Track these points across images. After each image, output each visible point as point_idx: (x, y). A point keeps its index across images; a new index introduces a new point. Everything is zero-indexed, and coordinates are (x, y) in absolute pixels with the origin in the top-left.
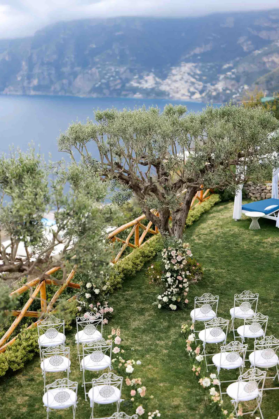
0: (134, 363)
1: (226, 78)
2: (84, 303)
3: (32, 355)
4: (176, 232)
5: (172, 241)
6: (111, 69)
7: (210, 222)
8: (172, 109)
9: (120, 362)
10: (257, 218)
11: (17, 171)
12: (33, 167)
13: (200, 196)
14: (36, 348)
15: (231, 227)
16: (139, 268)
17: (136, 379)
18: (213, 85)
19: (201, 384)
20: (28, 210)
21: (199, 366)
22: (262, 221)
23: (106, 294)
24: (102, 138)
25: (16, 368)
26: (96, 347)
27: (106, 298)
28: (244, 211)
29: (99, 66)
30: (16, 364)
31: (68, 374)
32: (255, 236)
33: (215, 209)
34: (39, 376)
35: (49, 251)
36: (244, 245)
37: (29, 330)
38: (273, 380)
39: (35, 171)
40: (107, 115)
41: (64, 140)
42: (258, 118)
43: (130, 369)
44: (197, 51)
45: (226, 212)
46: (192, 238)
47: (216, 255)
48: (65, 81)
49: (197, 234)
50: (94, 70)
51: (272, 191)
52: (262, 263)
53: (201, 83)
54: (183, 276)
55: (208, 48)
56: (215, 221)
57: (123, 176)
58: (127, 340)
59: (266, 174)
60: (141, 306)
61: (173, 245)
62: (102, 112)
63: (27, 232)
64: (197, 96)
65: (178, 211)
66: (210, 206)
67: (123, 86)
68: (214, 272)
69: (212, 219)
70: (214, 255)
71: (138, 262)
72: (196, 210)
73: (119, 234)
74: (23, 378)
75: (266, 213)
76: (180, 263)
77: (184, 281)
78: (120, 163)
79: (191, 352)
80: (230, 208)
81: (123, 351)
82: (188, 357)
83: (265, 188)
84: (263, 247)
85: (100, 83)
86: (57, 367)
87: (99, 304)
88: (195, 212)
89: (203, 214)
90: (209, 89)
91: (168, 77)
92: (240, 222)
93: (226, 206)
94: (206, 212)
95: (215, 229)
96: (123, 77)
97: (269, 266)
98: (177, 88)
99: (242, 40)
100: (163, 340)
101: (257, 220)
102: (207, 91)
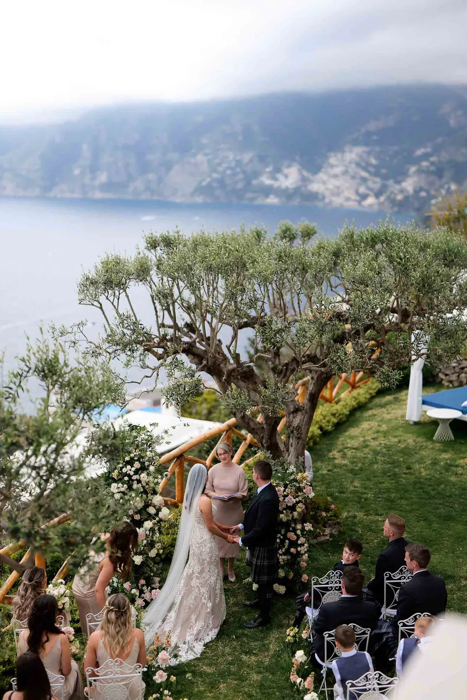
1: (419, 172)
4: (292, 449)
5: (278, 468)
6: (228, 157)
7: (365, 425)
8: (289, 229)
10: (447, 419)
13: (350, 379)
15: (401, 436)
18: (398, 182)
22: (456, 425)
27: (157, 571)
28: (425, 407)
29: (208, 151)
32: (444, 454)
33: (377, 401)
36: (423, 469)
37: (8, 632)
40: (167, 241)
41: (87, 284)
44: (372, 126)
45: (396, 406)
46: (331, 455)
47: (371, 488)
48: (151, 176)
49: (340, 447)
50: (200, 158)
52: (451, 505)
53: (378, 180)
54: (299, 532)
55: (391, 121)
56: (374, 424)
61: (279, 477)
64: (371, 200)
65: (297, 411)
66: (368, 396)
67: (248, 183)
68: (362, 521)
69: (369, 421)
70: (365, 488)
72: (341, 403)
75: (465, 411)
76: (293, 508)
77: (299, 542)
79: (298, 683)
80: (405, 400)
81: (173, 678)
84: (456, 474)
85: (208, 180)
87: (143, 582)
88: (339, 408)
89: (354, 411)
90: (392, 189)
91: (323, 170)
92: (417, 427)
93: (396, 396)
94: (361, 407)
95: (373, 439)
96: (249, 169)
98: (338, 187)
99: (446, 108)
100: (254, 654)
101: (448, 425)
102: (388, 193)
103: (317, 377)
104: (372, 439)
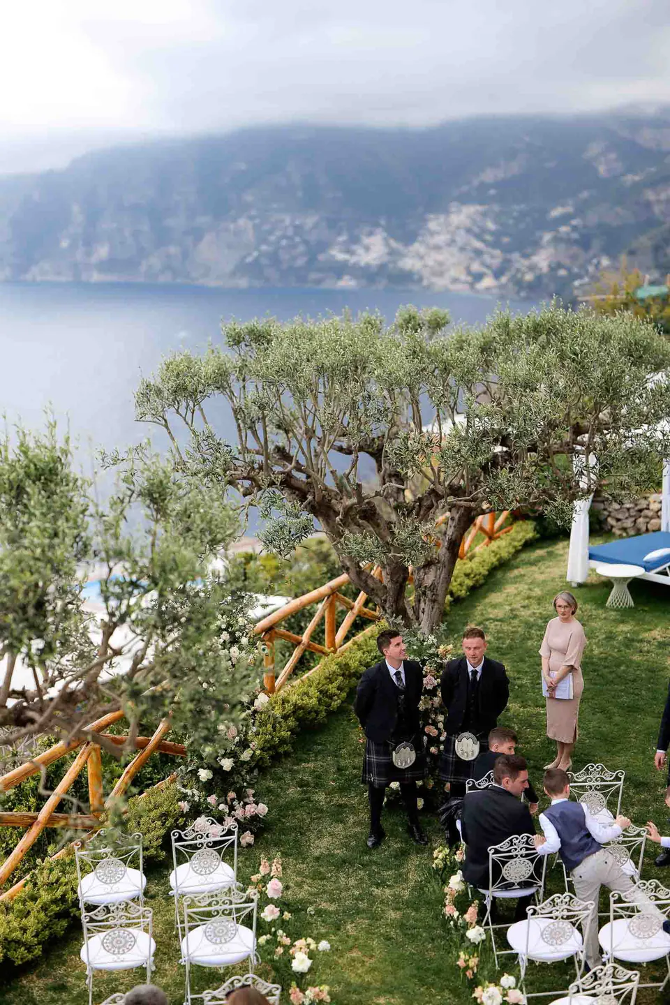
0: (313, 946)
1: (557, 240)
2: (196, 792)
3: (64, 923)
4: (424, 617)
5: (411, 639)
6: (282, 221)
7: (510, 589)
8: (414, 318)
9: (279, 944)
10: (625, 579)
11: (11, 477)
12: (52, 465)
13: (487, 527)
14: (73, 906)
16: (336, 703)
17: (317, 989)
18: (526, 256)
19: (479, 1001)
20: (32, 574)
21: (476, 955)
22: (637, 587)
23: (250, 771)
24: (244, 387)
25: (22, 959)
26: (217, 907)
27: (251, 780)
28: (594, 564)
29: (254, 213)
30: (23, 949)
31: (149, 974)
32: (622, 625)
33: (524, 556)
34: (78, 978)
35: (92, 672)
36: (594, 646)
37: (58, 861)
38: (660, 990)
39: (57, 475)
40: (255, 334)
41: (148, 393)
42: (621, 339)
43: (303, 961)
44: (489, 176)
45: (551, 563)
47: (526, 672)
48: (173, 250)
49: (479, 618)
50: (242, 222)
51: (663, 513)
52: (636, 691)
53: (497, 252)
55: (515, 168)
56: (523, 587)
57: (293, 481)
58: (299, 885)
59: (641, 474)
60: (337, 799)
61: (415, 651)
62: (242, 326)
63: (27, 631)
64: (488, 282)
65: (428, 564)
66: (512, 550)
67: (312, 259)
68: (518, 715)
69: (516, 583)
70: (519, 672)
71: (332, 688)
72: (476, 560)
73: (293, 617)
74: (40, 983)
75: (648, 567)
76: (432, 693)
78: (287, 448)
79: (455, 917)
80: (562, 555)
81: (287, 916)
82: (448, 931)
83: (645, 506)
84: (641, 652)
85: (255, 254)
86: (122, 957)
87: (232, 795)
88: (474, 566)
89: (493, 570)
90: (517, 265)
91: (420, 238)
92: (583, 590)
93: (550, 549)
94: (503, 565)
95: (524, 607)
96: (313, 238)
97: (655, 699)
98: (441, 264)
99: (594, 149)
100: (388, 886)
101: (626, 586)
102: (513, 271)
103: (459, 518)
104: (522, 607)
